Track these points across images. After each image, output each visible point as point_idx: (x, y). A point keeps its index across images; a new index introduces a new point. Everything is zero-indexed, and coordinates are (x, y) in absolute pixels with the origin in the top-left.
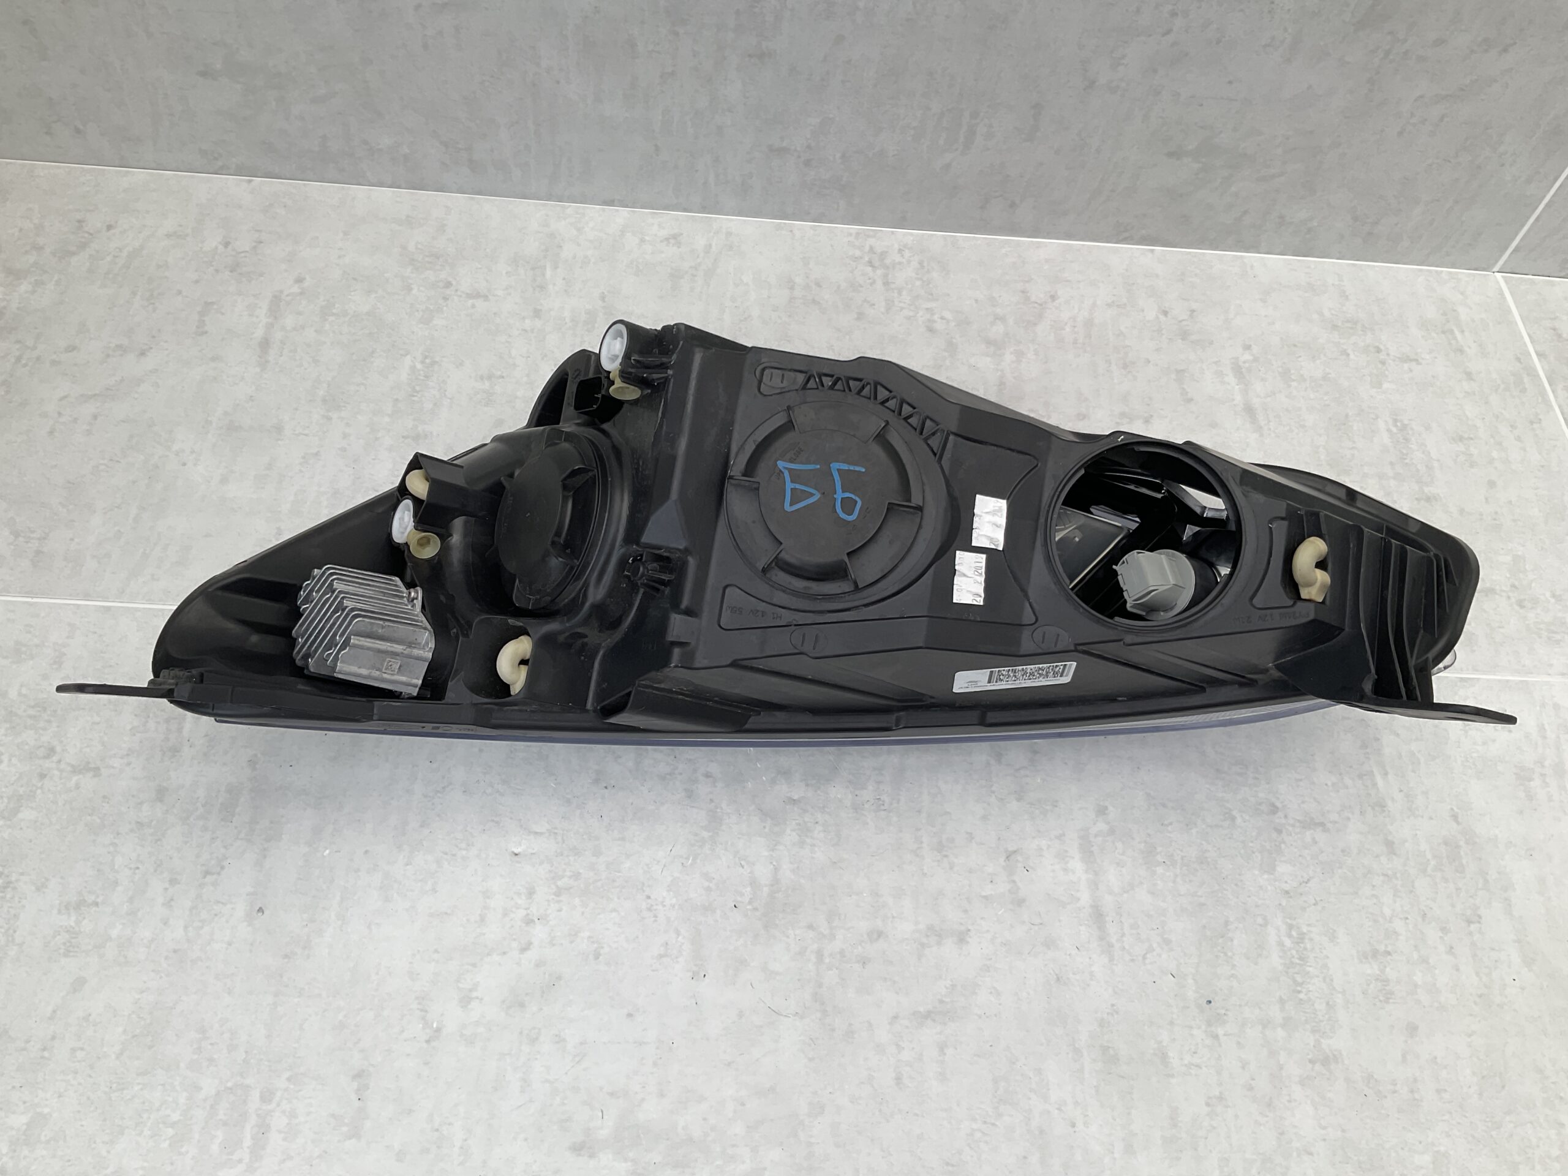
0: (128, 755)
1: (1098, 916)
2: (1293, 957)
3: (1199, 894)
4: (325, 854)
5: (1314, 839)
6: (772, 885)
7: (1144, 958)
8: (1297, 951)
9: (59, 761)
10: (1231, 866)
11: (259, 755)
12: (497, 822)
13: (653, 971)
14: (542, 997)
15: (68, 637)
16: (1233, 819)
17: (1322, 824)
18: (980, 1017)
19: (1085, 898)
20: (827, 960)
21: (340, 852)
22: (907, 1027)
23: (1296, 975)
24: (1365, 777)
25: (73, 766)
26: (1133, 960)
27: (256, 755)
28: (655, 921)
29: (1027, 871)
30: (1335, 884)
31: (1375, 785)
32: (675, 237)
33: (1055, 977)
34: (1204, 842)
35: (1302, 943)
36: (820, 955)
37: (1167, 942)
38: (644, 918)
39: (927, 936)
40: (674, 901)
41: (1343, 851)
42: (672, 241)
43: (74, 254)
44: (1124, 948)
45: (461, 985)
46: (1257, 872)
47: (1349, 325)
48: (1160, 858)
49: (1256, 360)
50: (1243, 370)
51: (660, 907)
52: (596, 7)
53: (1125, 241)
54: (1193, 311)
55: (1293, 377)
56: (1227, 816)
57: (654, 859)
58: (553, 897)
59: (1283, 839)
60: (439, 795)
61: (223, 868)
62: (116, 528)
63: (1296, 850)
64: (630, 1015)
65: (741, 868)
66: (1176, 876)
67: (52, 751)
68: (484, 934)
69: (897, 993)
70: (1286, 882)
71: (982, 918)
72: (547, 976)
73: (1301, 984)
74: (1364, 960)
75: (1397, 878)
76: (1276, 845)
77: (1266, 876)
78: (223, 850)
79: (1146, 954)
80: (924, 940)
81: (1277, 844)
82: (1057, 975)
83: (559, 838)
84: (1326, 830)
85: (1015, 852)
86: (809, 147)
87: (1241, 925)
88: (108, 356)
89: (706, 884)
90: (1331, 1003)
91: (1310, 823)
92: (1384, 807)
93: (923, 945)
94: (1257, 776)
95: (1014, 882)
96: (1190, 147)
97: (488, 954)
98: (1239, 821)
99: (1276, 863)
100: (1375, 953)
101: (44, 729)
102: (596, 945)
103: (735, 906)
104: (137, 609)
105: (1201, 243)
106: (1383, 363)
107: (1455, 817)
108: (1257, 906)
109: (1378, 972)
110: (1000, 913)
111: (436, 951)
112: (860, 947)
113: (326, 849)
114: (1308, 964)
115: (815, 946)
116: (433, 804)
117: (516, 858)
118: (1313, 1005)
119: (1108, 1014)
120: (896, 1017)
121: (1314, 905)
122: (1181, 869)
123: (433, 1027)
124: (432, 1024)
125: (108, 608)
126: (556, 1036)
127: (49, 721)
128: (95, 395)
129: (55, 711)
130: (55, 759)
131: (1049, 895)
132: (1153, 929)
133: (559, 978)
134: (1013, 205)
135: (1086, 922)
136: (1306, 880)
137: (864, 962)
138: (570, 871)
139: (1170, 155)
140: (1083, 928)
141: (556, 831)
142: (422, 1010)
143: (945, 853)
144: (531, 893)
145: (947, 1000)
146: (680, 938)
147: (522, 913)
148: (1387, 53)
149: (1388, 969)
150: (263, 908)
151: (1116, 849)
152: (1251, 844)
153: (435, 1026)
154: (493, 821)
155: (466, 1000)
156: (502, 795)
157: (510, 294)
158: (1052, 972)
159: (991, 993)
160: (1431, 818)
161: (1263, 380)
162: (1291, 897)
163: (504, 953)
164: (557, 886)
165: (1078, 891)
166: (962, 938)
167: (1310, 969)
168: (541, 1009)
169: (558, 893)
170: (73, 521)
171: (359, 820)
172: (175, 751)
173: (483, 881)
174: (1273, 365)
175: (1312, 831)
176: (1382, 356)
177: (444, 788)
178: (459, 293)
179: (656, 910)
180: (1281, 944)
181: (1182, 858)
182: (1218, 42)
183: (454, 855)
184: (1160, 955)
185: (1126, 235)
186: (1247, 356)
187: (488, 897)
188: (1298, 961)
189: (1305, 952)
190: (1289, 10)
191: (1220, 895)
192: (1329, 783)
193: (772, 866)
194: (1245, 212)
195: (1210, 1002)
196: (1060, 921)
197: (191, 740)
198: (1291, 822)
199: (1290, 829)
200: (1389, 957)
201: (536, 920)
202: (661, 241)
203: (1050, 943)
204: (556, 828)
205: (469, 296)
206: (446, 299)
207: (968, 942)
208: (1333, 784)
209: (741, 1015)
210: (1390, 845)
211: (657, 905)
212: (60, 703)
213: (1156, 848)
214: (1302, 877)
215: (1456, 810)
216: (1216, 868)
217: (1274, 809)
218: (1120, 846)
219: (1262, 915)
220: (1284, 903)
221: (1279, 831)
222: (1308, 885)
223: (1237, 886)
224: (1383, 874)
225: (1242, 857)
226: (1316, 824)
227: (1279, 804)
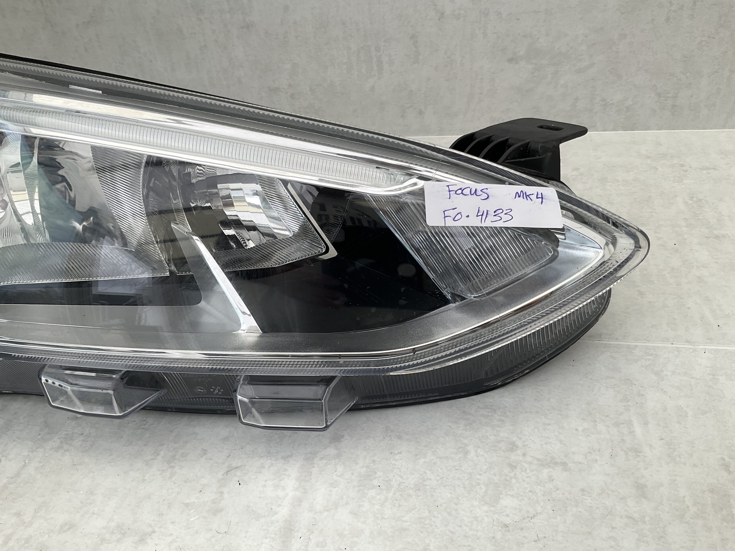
1: (288, 531)
3: (405, 519)
5: (550, 477)
10: (449, 495)
16: (466, 453)
17: (564, 464)
19: (283, 512)
24: (622, 426)
29: (240, 484)
30: (565, 522)
31: (632, 432)
34: (428, 472)
39: (112, 533)
41: (582, 490)
46: (477, 503)
47: (660, 156)
48: (376, 482)
56: (461, 450)
59: (515, 475)
63: (526, 486)
66: (386, 500)
70: (507, 515)
71: (172, 523)
75: (644, 522)
76: (506, 480)
77: (485, 508)
80: (107, 536)
81: (508, 478)
84: (566, 469)
85: (237, 467)
91: (549, 462)
92: (640, 452)
93: (103, 540)
94: (503, 418)
95: (222, 493)
96: (522, 53)
98: (472, 455)
99: (501, 496)
108: (466, 537)
110: (193, 519)
121: (535, 541)
122: (394, 494)
131: (249, 506)
135: (273, 536)
136: (531, 516)
140: (268, 540)
151: (336, 471)
152: (478, 477)
160: (695, 466)
162: (509, 531)
165: (279, 506)
166: (143, 539)
175: (551, 470)
181: (400, 484)
191: (427, 522)
192: (580, 429)
193: (23, 463)
196: (247, 532)
198: (529, 459)
199: (526, 466)
207: (146, 543)
208: (585, 430)
210: (641, 488)
213: (376, 473)
214: (528, 512)
215: (727, 459)
216: (432, 496)
217: (513, 447)
218: (340, 469)
219: (469, 546)
220: (499, 535)
221: (512, 467)
222: (533, 520)
223: (450, 514)
224: (627, 517)
225: (465, 488)
226: (556, 464)
227: (519, 443)
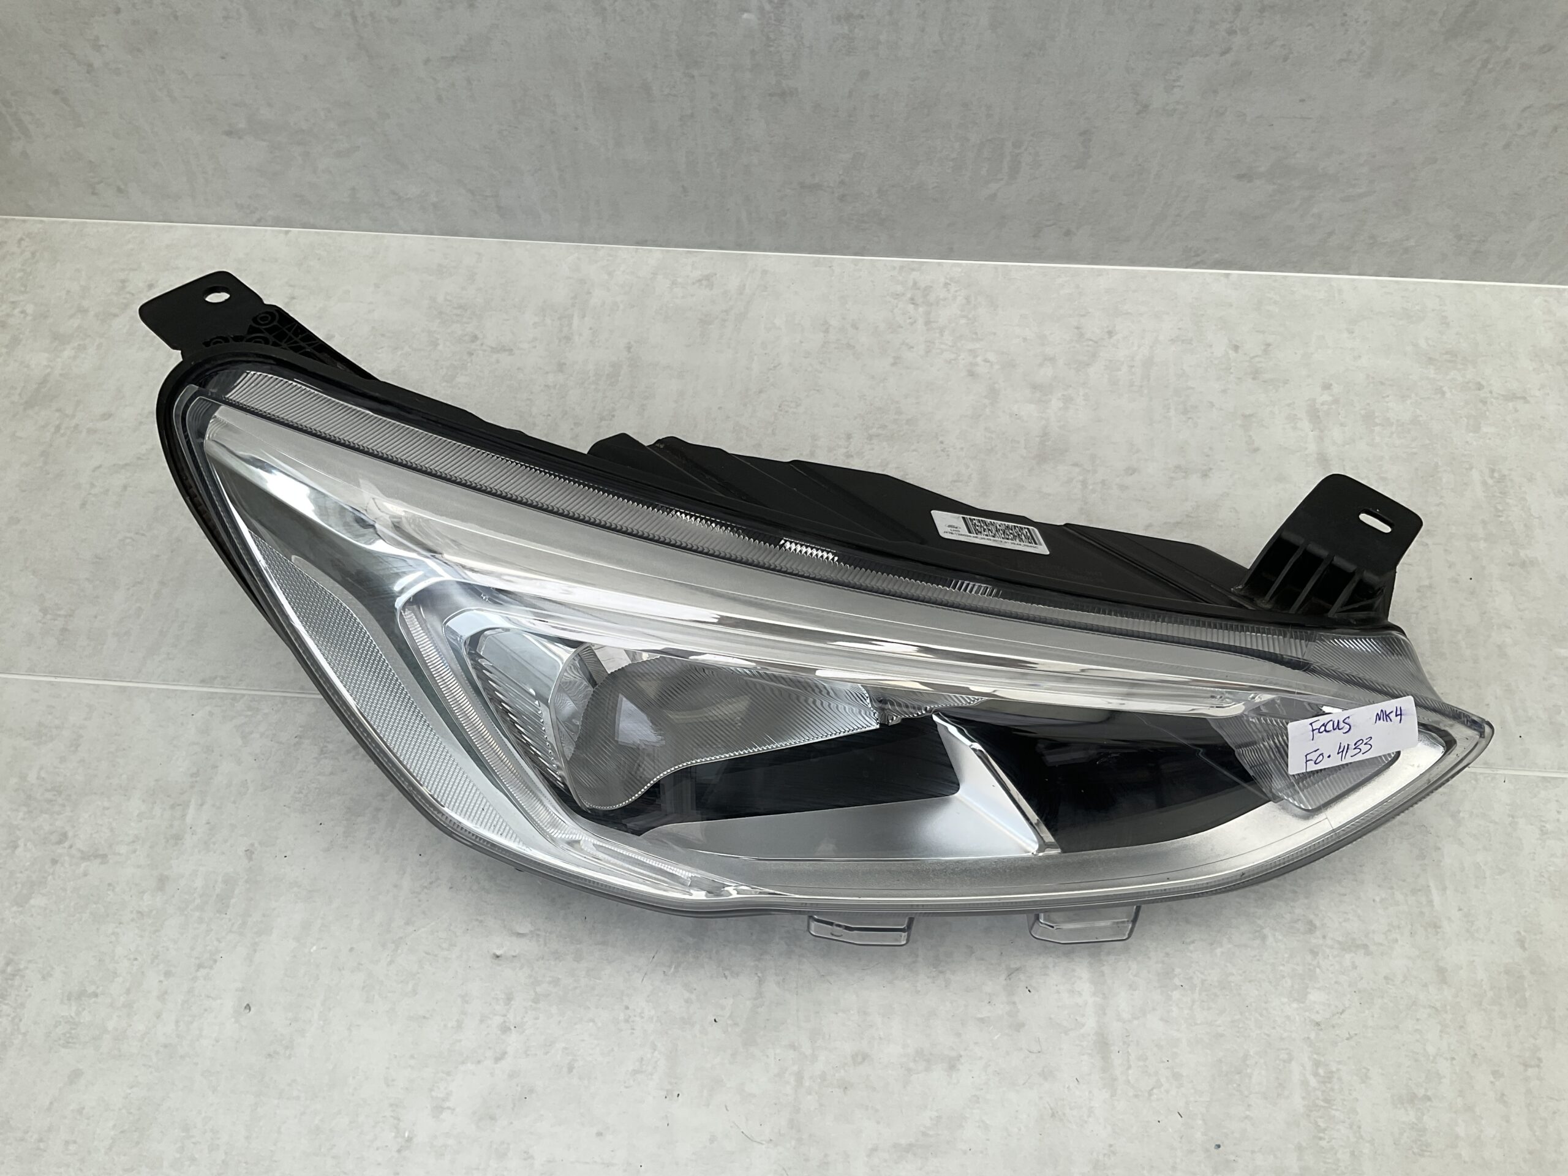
0: (134, 842)
1: (1103, 1044)
2: (1318, 1099)
3: (1218, 1023)
4: (312, 951)
5: (1353, 963)
6: (755, 999)
7: (1150, 1095)
8: (1323, 1092)
9: (71, 847)
10: (1257, 993)
11: (256, 845)
12: (481, 922)
13: (627, 1087)
14: (513, 1109)
15: (85, 719)
16: (1264, 938)
17: (1365, 947)
18: (965, 1153)
19: (1091, 1023)
20: (807, 1084)
21: (326, 948)
22: (886, 1161)
23: (1319, 1120)
24: (1419, 893)
25: (82, 852)
26: (1136, 1096)
27: (252, 845)
28: (633, 1033)
29: (1029, 991)
30: (1373, 1016)
31: (1430, 902)
32: (707, 278)
33: (1050, 1111)
34: (1228, 964)
35: (1330, 1083)
36: (799, 1077)
37: (1177, 1076)
38: (621, 1030)
39: (915, 1061)
40: (653, 1012)
41: (1386, 978)
42: (704, 283)
43: (116, 315)
44: (1129, 1081)
45: (434, 1094)
46: (1286, 1000)
47: (1448, 357)
48: (1177, 981)
49: (1336, 401)
50: (1320, 414)
51: (637, 1019)
52: (606, 54)
53: (1195, 265)
54: (1269, 345)
55: (1377, 421)
56: (1257, 934)
57: (635, 966)
58: (530, 1003)
59: (1318, 963)
60: (426, 890)
61: (215, 961)
62: (138, 605)
63: (1332, 976)
64: (599, 1134)
65: (724, 979)
66: (1193, 1001)
67: (64, 836)
68: (460, 1041)
69: (878, 1123)
70: (1318, 1012)
71: (976, 1043)
72: (519, 1089)
73: (1324, 1130)
74: (1399, 1106)
75: (1446, 1012)
76: (1310, 970)
77: (1295, 1005)
78: (216, 943)
79: (1152, 1089)
80: (912, 1065)
81: (1311, 967)
82: (1051, 1109)
83: (542, 941)
84: (1368, 953)
85: (1017, 969)
86: (842, 182)
87: (1262, 1061)
88: (141, 423)
89: (687, 995)
90: (1356, 1153)
91: (1351, 945)
92: (1440, 928)
93: (909, 1070)
94: (1295, 888)
95: (1014, 1003)
96: (1262, 169)
97: (463, 1063)
98: (1270, 940)
99: (1309, 990)
100: (1412, 1099)
101: (59, 813)
102: (570, 1058)
103: (715, 1021)
104: (151, 690)
105: (1282, 266)
106: (1484, 402)
107: (1521, 943)
108: (1282, 1039)
109: (1414, 1120)
110: (996, 1038)
111: (412, 1057)
112: (842, 1071)
113: (314, 945)
114: (1334, 1107)
115: (795, 1068)
116: (420, 901)
117: (496, 961)
118: (1336, 1154)
119: (1105, 1155)
120: (875, 1149)
121: (1348, 1039)
122: (1200, 994)
123: (404, 1137)
124: (404, 1133)
125: (124, 689)
126: (525, 1152)
127: (64, 806)
128: (126, 465)
129: (70, 796)
130: (67, 844)
131: (1050, 1019)
132: (1164, 1062)
133: (531, 1091)
134: (1068, 233)
135: (1090, 1052)
136: (1340, 1011)
137: (845, 1087)
138: (550, 977)
139: (1240, 177)
140: (1085, 1057)
141: (538, 932)
142: (395, 1118)
143: (940, 969)
144: (509, 999)
145: (931, 1133)
146: (656, 1052)
147: (498, 1020)
148: (1486, 62)
149: (1425, 1118)
150: (251, 1005)
151: (1130, 969)
152: (1281, 968)
153: (406, 1135)
154: (477, 920)
155: (438, 1109)
156: (488, 892)
157: (535, 347)
158: (1047, 1105)
159: (979, 1127)
160: (1492, 942)
161: (1342, 425)
162: (1321, 1029)
163: (479, 1062)
164: (536, 993)
165: (1083, 1016)
166: (952, 1065)
167: (1337, 1114)
168: (511, 1123)
169: (536, 1001)
170: (97, 597)
171: (347, 915)
172: (178, 838)
173: (463, 984)
174: (1355, 407)
175: (1353, 954)
176: (1482, 394)
177: (431, 883)
178: (484, 347)
179: (633, 1022)
180: (1305, 1083)
181: (1203, 981)
182: (1285, 59)
183: (436, 956)
184: (1167, 1092)
185: (1198, 259)
186: (1326, 397)
187: (467, 1002)
188: (1322, 1103)
189: (1331, 1093)
190: (1365, 22)
191: (1241, 1025)
192: (1378, 899)
193: (757, 978)
194: (1331, 234)
195: (1219, 1146)
196: (1060, 1049)
197: (193, 829)
198: (1329, 942)
199: (1328, 951)
200: (1429, 1103)
201: (513, 1028)
202: (694, 284)
203: (1047, 1074)
204: (539, 930)
205: (494, 350)
206: (471, 354)
207: (959, 1070)
208: (1382, 900)
209: (713, 1139)
210: (1441, 972)
211: (635, 1016)
212: (74, 787)
213: (1173, 970)
214: (1336, 1007)
215: (1523, 933)
216: (1240, 994)
217: (1311, 928)
218: (1134, 966)
219: (1287, 1049)
220: (1313, 1036)
221: (1314, 953)
222: (1342, 1016)
223: (1261, 1015)
224: (1430, 1006)
225: (1270, 982)
226: (1358, 947)
227: (1318, 923)
